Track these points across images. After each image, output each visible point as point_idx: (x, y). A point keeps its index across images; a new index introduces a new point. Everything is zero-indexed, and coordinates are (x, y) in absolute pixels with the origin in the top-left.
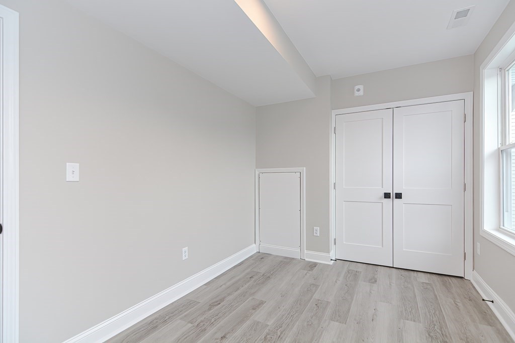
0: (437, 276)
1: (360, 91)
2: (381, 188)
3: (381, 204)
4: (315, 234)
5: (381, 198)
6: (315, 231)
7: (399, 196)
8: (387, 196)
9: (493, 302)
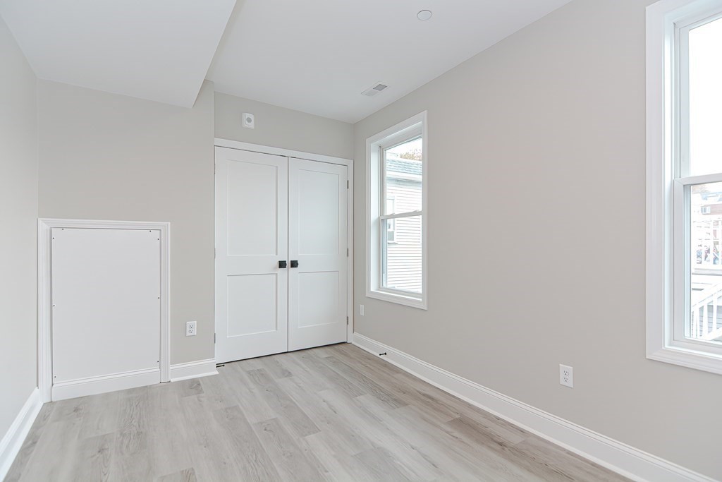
0: (321, 349)
1: (249, 122)
2: (275, 255)
3: (275, 276)
4: (188, 334)
5: (275, 268)
6: (188, 329)
7: (294, 264)
8: (282, 265)
9: (385, 354)
